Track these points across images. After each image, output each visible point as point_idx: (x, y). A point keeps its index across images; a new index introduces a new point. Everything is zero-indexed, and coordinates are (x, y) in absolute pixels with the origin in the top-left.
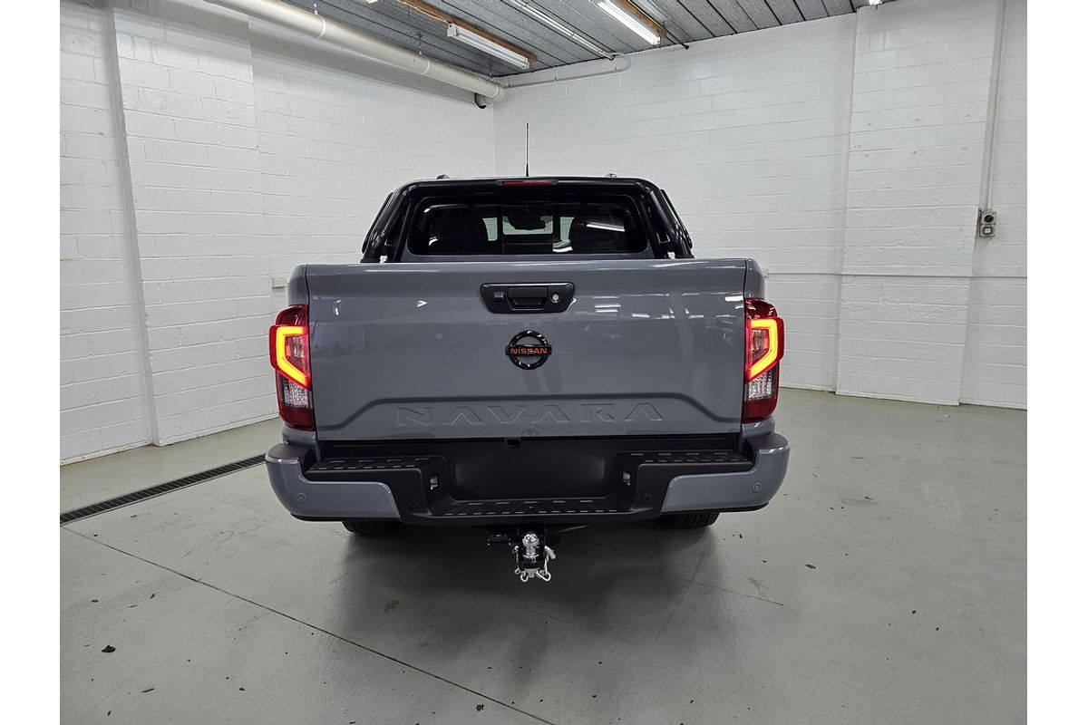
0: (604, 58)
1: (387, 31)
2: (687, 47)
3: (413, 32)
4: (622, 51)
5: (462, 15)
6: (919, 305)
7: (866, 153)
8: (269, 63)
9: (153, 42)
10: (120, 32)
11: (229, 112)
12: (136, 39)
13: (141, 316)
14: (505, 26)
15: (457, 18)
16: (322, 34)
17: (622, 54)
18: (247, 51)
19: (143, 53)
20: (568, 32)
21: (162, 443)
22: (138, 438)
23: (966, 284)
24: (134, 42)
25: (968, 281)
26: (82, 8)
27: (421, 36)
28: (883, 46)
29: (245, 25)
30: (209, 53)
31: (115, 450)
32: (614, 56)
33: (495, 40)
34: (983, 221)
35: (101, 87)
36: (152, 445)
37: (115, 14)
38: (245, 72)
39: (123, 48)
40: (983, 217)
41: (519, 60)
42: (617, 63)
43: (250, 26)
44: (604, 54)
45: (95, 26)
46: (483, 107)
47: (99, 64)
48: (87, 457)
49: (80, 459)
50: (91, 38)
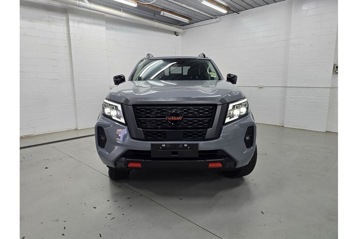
0: (213, 18)
1: (145, 14)
2: (239, 13)
3: (153, 14)
4: (218, 16)
5: (165, 8)
6: (312, 97)
7: (295, 46)
8: (111, 26)
9: (79, 22)
10: (70, 19)
11: (99, 40)
12: (74, 21)
13: (74, 94)
14: (179, 11)
15: (164, 9)
16: (123, 17)
17: (218, 17)
18: (104, 23)
19: (76, 25)
20: (199, 11)
21: (79, 129)
22: (73, 127)
23: (329, 90)
24: (74, 22)
25: (330, 89)
26: (62, 14)
27: (155, 15)
28: (301, 9)
29: (104, 15)
30: (94, 24)
31: (67, 130)
32: (216, 17)
33: (177, 15)
34: (335, 68)
35: (66, 34)
36: (77, 129)
37: (69, 15)
38: (103, 29)
39: (71, 24)
40: (335, 66)
41: (186, 21)
42: (218, 19)
43: (105, 16)
44: (212, 17)
45: (64, 18)
46: (178, 35)
47: (65, 28)
48: (60, 131)
49: (58, 131)
50: (63, 22)
